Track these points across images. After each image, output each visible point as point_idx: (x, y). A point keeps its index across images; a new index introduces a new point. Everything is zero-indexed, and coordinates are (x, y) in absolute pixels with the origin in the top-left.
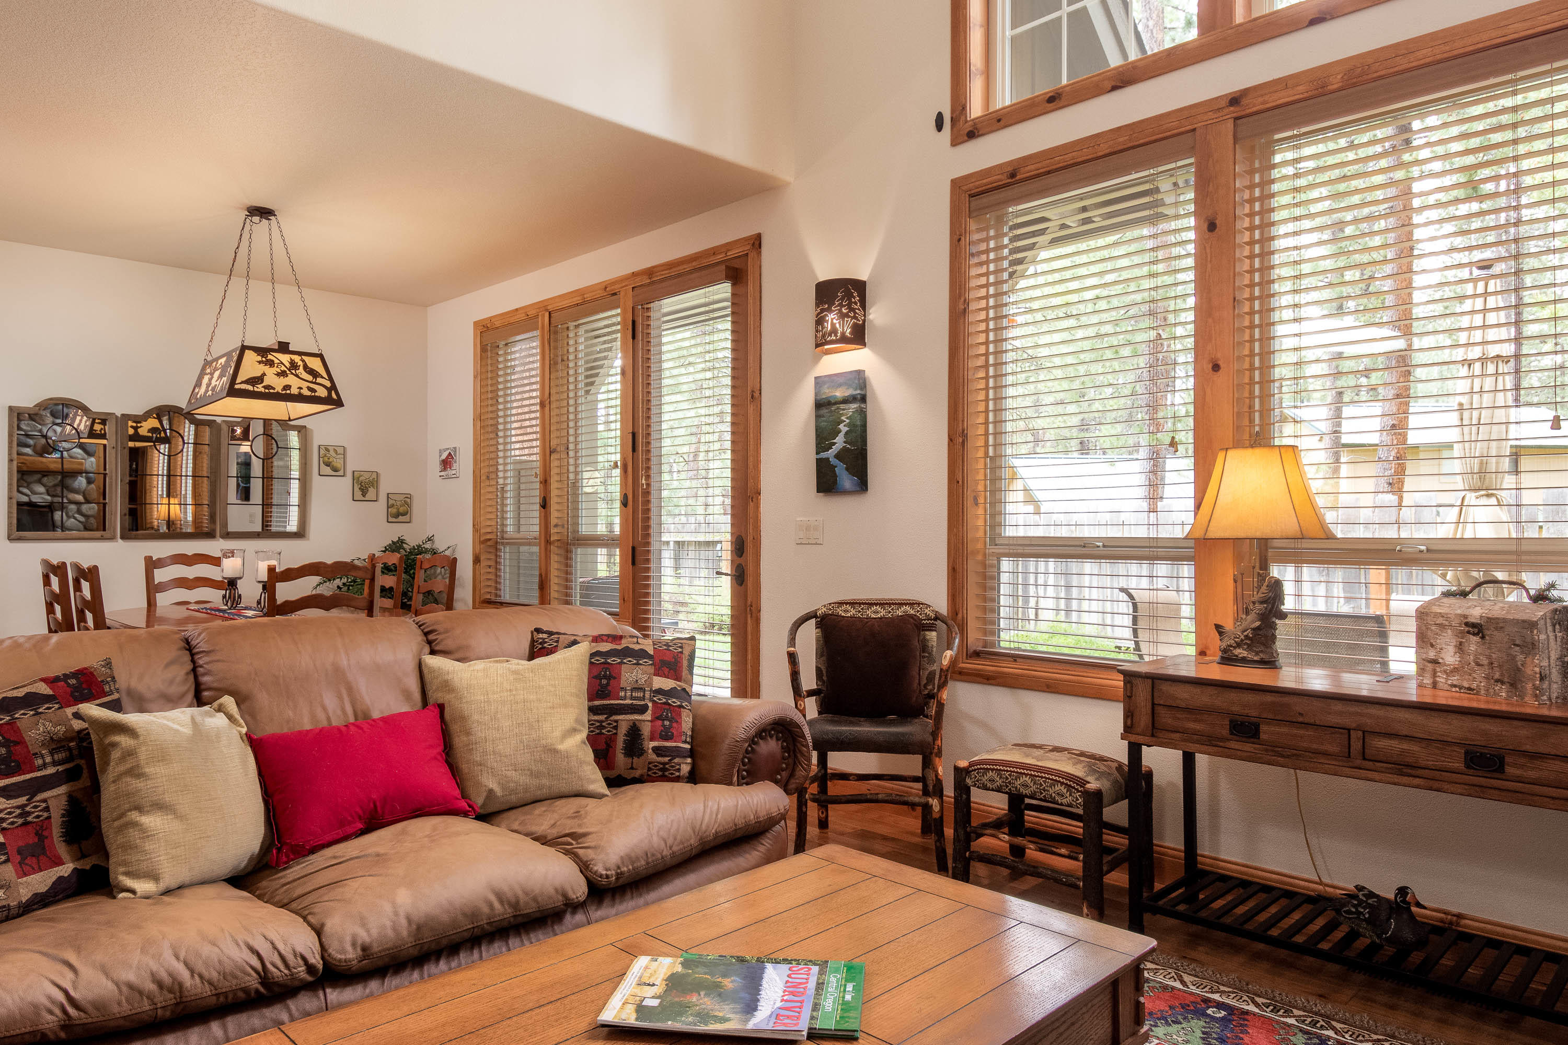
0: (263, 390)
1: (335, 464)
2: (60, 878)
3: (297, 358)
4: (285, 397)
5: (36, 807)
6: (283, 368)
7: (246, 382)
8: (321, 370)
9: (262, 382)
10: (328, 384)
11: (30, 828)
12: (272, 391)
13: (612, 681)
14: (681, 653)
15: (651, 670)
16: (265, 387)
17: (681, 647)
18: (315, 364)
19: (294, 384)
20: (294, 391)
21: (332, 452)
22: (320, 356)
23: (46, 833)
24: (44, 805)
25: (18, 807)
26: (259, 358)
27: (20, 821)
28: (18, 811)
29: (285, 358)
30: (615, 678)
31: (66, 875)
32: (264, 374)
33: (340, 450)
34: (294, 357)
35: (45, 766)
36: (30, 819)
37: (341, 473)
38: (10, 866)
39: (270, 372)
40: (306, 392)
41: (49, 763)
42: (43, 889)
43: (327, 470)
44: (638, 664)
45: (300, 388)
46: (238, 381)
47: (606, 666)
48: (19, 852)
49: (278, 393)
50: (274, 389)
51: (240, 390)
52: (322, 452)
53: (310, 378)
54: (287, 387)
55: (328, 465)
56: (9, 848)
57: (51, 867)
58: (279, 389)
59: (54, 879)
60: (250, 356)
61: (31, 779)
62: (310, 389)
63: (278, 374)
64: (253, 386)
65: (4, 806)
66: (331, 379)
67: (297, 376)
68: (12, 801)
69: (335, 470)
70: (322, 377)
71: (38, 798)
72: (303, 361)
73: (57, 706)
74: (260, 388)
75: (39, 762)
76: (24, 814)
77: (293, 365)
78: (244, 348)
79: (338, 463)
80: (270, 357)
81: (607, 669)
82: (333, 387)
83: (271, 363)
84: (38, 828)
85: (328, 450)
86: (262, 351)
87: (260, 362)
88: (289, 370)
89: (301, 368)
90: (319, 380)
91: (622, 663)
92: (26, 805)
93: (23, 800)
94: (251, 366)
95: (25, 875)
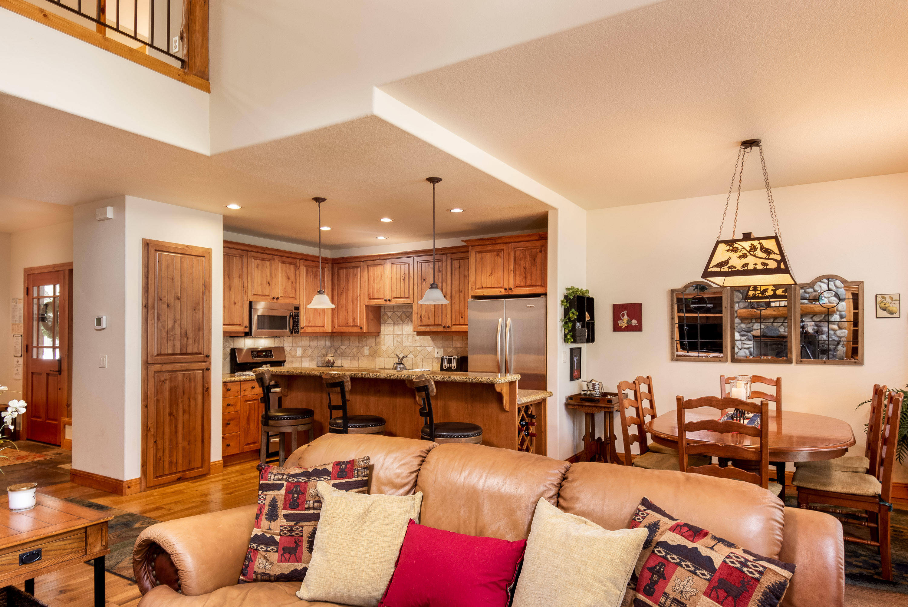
0: (727, 270)
1: (891, 308)
2: (296, 569)
3: (756, 243)
4: (745, 272)
5: (297, 529)
6: (745, 252)
7: (716, 266)
8: (776, 250)
9: (727, 264)
10: (779, 258)
11: (293, 538)
12: (733, 270)
13: (661, 580)
14: (757, 580)
15: (703, 585)
16: (729, 268)
17: (761, 573)
18: (771, 245)
19: (751, 261)
20: (751, 267)
21: (888, 299)
22: (776, 238)
23: (299, 543)
24: (301, 529)
25: (289, 526)
26: (728, 248)
27: (289, 534)
28: (289, 528)
29: (747, 245)
30: (665, 579)
31: (299, 569)
32: (730, 259)
33: (896, 297)
34: (753, 242)
35: (309, 508)
36: (293, 534)
37: (897, 315)
38: (277, 554)
39: (734, 256)
40: (760, 267)
41: (311, 508)
42: (286, 572)
43: (885, 313)
44: (694, 573)
45: (756, 264)
46: (711, 266)
47: (664, 561)
48: (283, 549)
49: (738, 270)
50: (735, 268)
51: (711, 272)
52: (878, 300)
53: (764, 255)
54: (746, 265)
55: (884, 309)
56: (279, 545)
57: (294, 562)
58: (739, 267)
59: (293, 569)
60: (722, 247)
61: (301, 514)
62: (763, 264)
63: (740, 257)
64: (721, 268)
65: (284, 524)
66: (782, 253)
67: (754, 256)
68: (288, 522)
69: (892, 313)
70: (775, 253)
71: (301, 524)
72: (760, 244)
73: (329, 478)
74: (725, 269)
75: (307, 506)
76: (291, 531)
77: (753, 248)
78: (718, 242)
79: (893, 307)
80: (736, 245)
81: (663, 565)
82: (783, 259)
83: (735, 250)
84: (297, 540)
85: (884, 298)
86: (730, 243)
87: (728, 251)
88: (749, 252)
89: (759, 249)
90: (772, 256)
91: (679, 564)
92: (293, 527)
93: (293, 523)
94: (722, 254)
95: (281, 562)
